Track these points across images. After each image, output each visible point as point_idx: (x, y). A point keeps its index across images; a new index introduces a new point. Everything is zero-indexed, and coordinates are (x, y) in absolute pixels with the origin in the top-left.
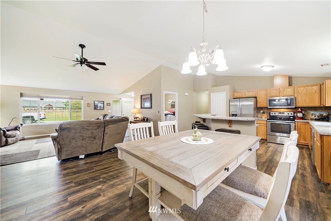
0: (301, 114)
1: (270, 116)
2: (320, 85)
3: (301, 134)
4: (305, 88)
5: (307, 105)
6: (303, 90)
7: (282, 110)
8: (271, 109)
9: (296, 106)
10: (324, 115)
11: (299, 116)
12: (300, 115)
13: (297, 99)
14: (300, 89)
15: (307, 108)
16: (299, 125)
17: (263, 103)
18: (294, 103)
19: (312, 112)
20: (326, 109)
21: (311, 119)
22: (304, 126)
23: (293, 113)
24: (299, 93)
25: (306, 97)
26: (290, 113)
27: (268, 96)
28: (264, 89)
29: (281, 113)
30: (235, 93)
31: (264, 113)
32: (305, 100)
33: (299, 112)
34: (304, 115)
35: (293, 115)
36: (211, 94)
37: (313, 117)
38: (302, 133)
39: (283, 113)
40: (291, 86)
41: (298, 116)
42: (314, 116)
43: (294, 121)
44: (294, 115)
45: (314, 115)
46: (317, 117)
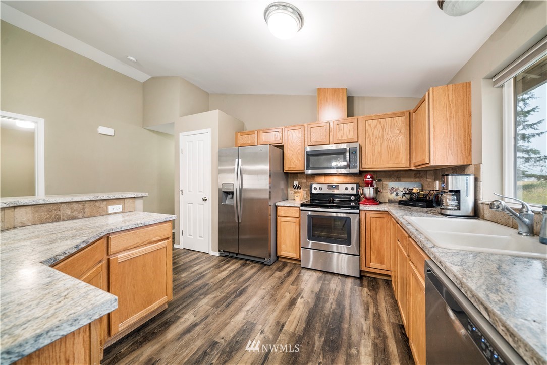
0: (371, 188)
1: (311, 193)
2: (410, 113)
3: (372, 244)
4: (380, 123)
5: (383, 166)
6: (376, 126)
7: (335, 180)
8: (313, 176)
9: (361, 170)
10: (414, 191)
11: (367, 196)
12: (369, 192)
13: (364, 149)
14: (370, 125)
15: (382, 173)
16: (368, 220)
17: (295, 161)
18: (358, 160)
19: (391, 184)
20: (418, 175)
21: (389, 200)
22: (378, 223)
23: (355, 186)
24: (367, 134)
25: (381, 144)
26: (349, 186)
27: (306, 143)
28: (298, 125)
29: (332, 186)
30: (239, 134)
31: (299, 187)
32: (380, 153)
33: (368, 184)
34: (377, 191)
35: (354, 192)
36: (180, 134)
37: (393, 196)
38: (374, 241)
39: (337, 187)
40: (353, 116)
41: (365, 196)
42: (395, 192)
43: (358, 208)
44: (358, 191)
45: (396, 190)
46: (399, 198)
